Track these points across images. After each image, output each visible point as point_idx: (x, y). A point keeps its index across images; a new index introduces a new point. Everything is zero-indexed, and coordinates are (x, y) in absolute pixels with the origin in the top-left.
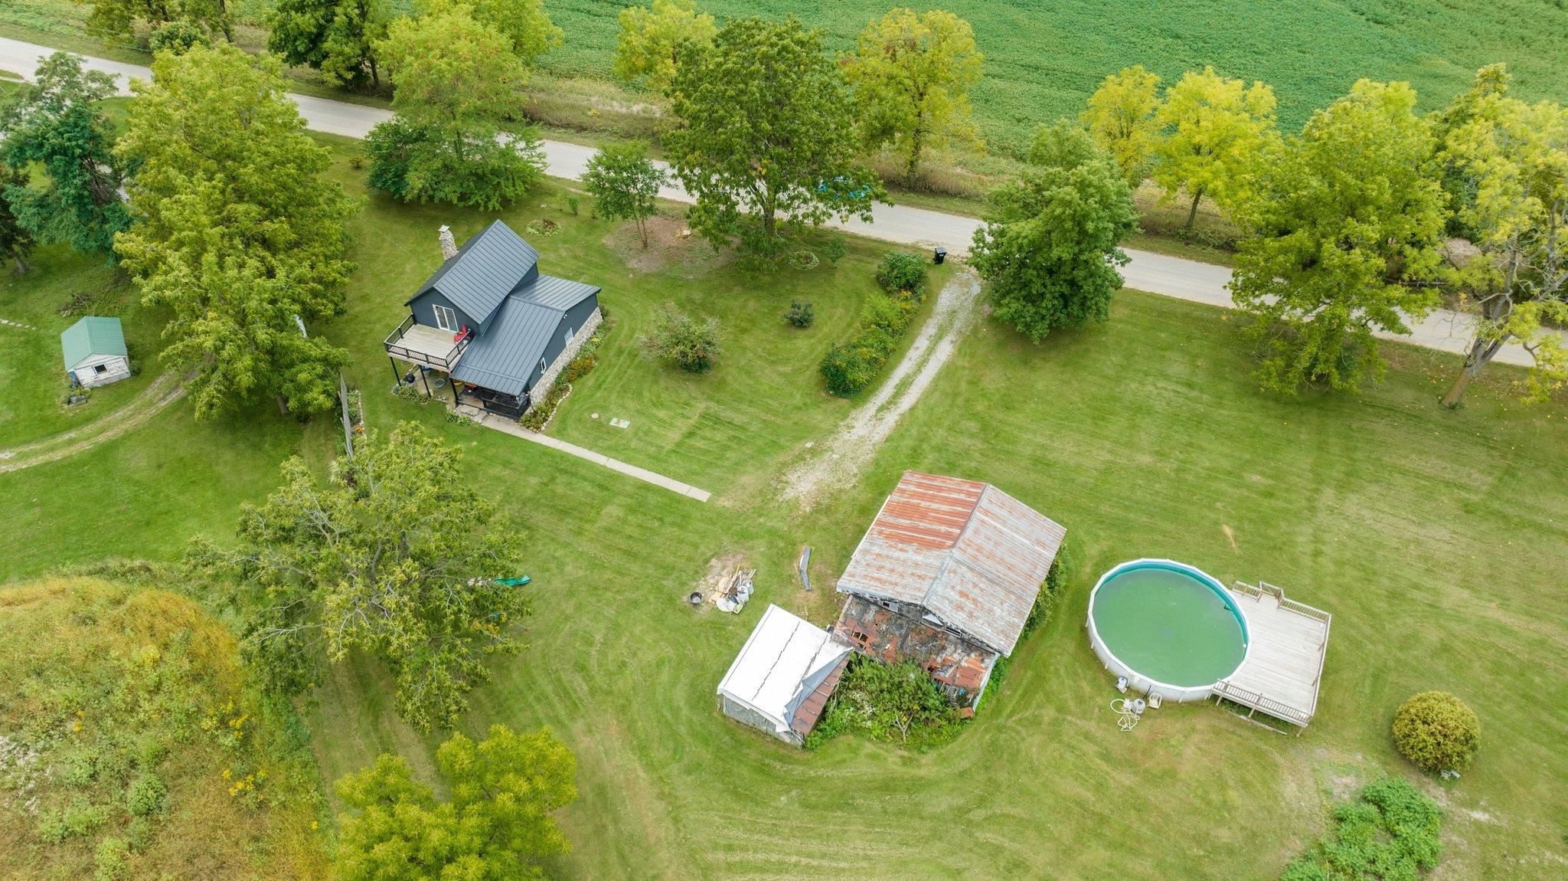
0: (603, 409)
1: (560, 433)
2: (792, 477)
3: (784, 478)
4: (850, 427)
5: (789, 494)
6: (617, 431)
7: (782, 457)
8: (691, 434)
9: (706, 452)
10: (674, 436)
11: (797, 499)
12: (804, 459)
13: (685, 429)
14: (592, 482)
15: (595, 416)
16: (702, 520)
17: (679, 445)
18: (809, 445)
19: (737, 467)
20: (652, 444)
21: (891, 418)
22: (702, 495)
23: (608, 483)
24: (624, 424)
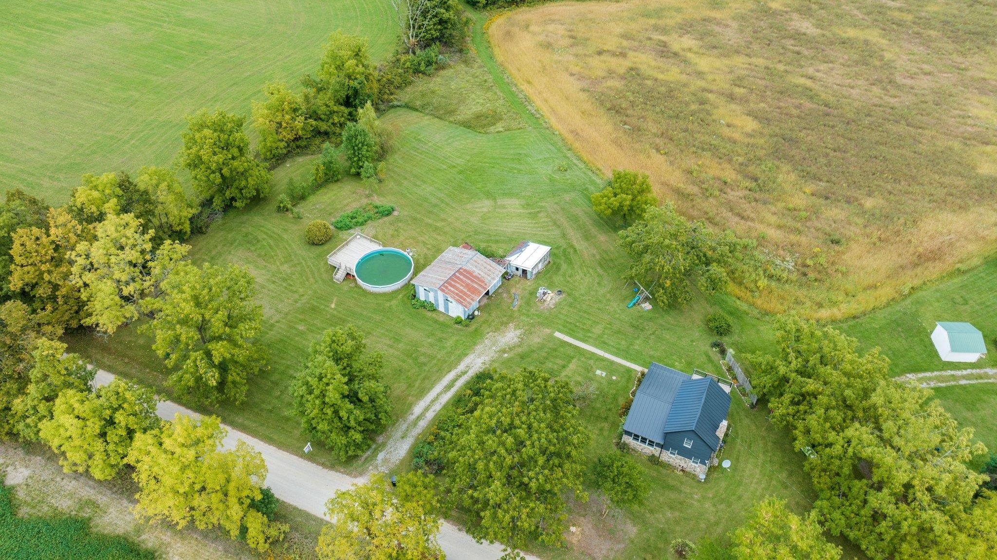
0: (610, 382)
1: (629, 371)
2: (516, 340)
3: (520, 340)
4: (484, 363)
5: (518, 332)
6: (601, 369)
7: (520, 350)
8: (564, 367)
9: (556, 357)
10: (572, 366)
11: (515, 329)
12: (509, 348)
13: (568, 369)
14: (608, 345)
15: (614, 378)
16: (558, 323)
17: (569, 362)
18: (506, 355)
19: (542, 347)
20: (583, 362)
21: (461, 367)
22: (557, 334)
23: (603, 345)
24: (598, 372)
